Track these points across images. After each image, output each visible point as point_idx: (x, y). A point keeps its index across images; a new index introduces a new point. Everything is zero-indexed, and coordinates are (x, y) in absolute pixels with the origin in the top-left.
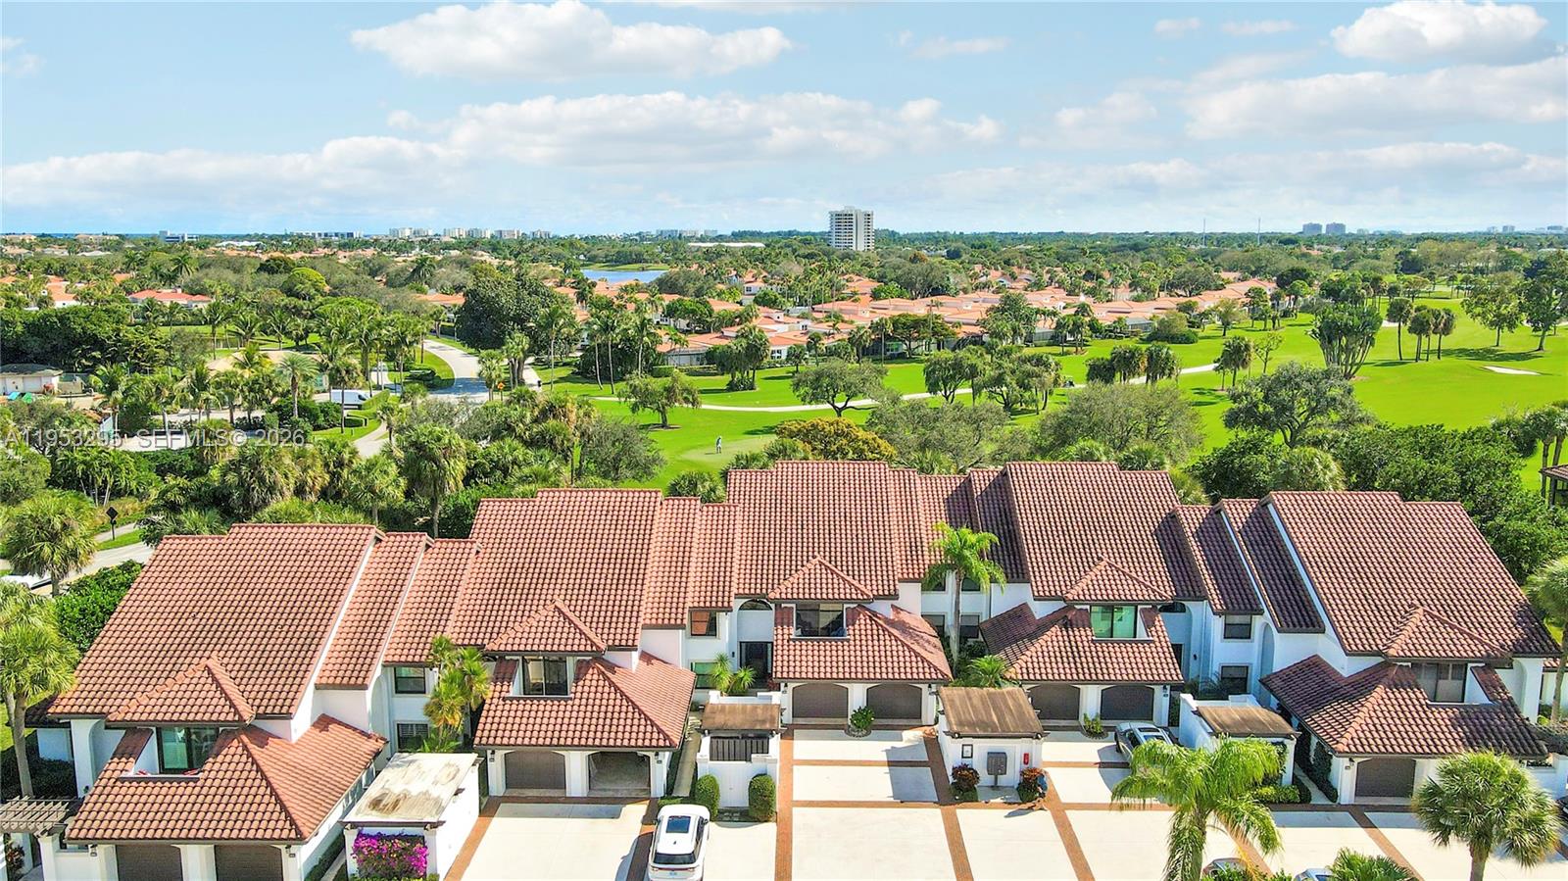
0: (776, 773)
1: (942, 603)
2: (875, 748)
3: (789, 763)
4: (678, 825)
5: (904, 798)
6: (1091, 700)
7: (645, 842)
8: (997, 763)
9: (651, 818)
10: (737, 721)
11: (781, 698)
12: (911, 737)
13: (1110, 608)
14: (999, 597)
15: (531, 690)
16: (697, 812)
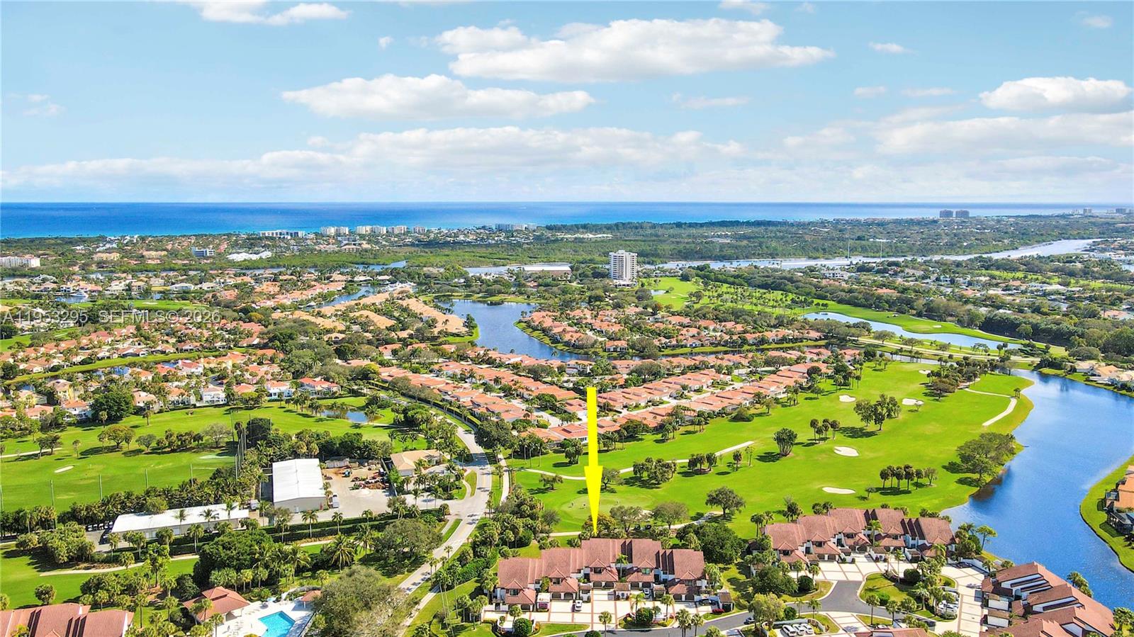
0: (591, 596)
1: (619, 565)
2: (606, 592)
3: (593, 594)
4: (579, 603)
5: (609, 600)
6: (641, 584)
7: (574, 605)
8: (623, 594)
9: (574, 602)
10: (586, 588)
11: (591, 584)
12: (612, 590)
13: (645, 569)
14: (628, 566)
15: (554, 583)
16: (581, 601)
